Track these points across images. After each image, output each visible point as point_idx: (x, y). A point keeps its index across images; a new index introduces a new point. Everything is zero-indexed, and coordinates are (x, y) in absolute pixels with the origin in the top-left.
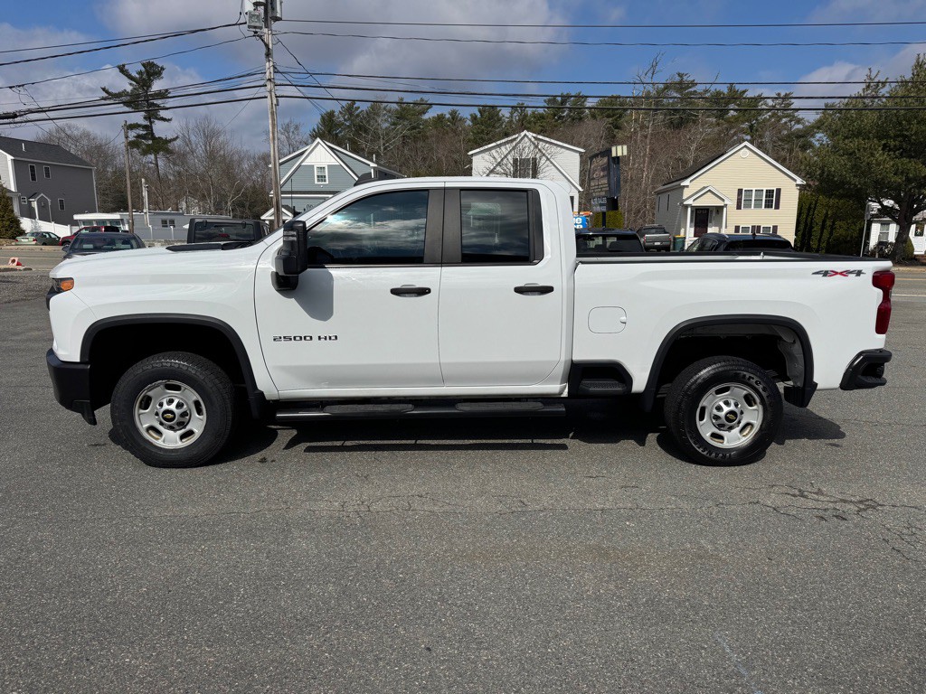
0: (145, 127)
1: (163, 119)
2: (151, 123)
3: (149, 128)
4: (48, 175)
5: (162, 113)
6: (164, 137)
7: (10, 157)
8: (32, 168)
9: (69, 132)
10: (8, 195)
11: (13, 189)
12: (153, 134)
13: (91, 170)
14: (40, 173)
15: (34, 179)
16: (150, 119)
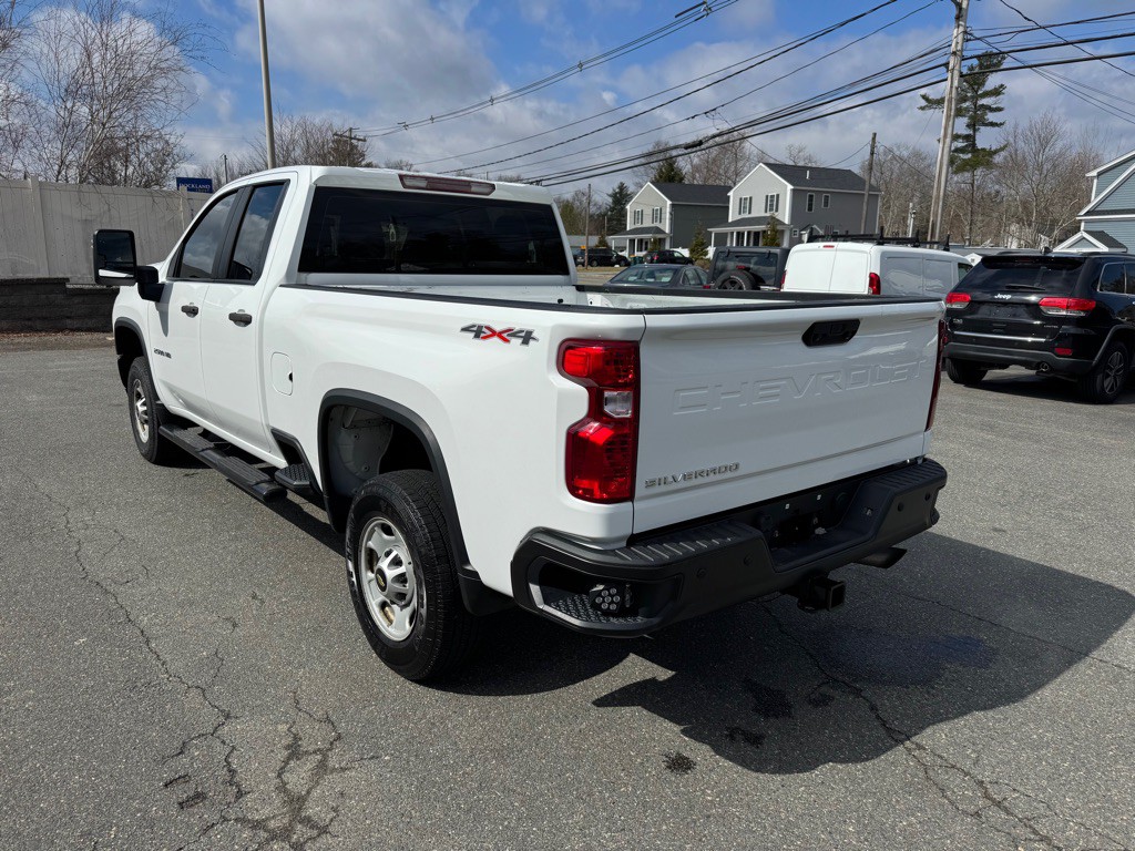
0: (966, 137)
1: (993, 124)
2: (975, 131)
3: (970, 139)
4: (826, 204)
5: (991, 117)
6: (988, 147)
7: (790, 187)
8: (811, 196)
9: (897, 153)
10: (779, 227)
11: (787, 221)
12: (974, 145)
13: (877, 196)
14: (818, 203)
15: (810, 209)
16: (974, 125)
